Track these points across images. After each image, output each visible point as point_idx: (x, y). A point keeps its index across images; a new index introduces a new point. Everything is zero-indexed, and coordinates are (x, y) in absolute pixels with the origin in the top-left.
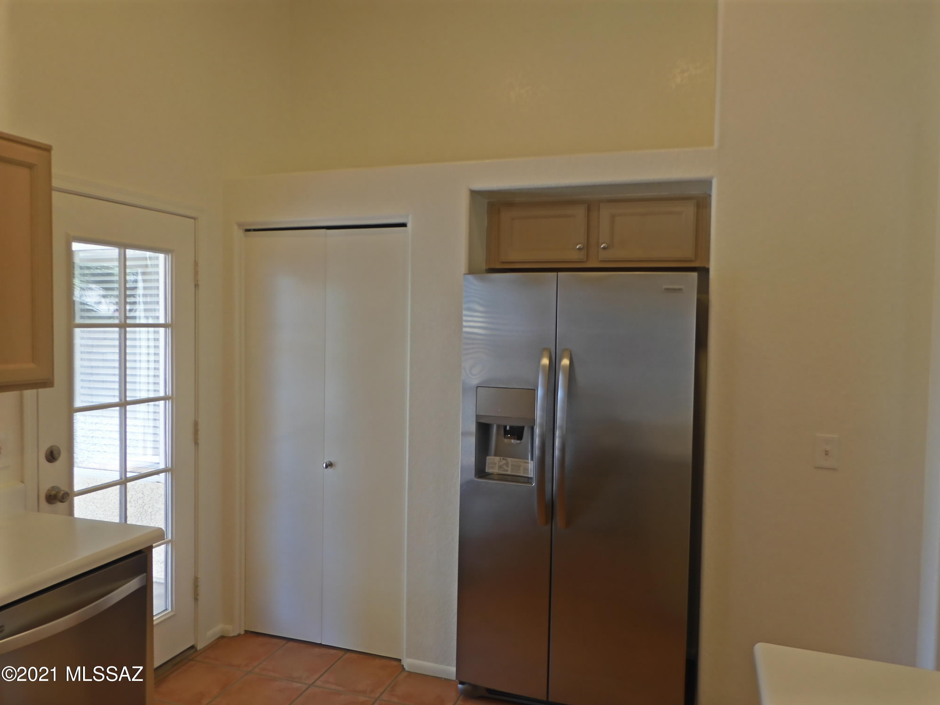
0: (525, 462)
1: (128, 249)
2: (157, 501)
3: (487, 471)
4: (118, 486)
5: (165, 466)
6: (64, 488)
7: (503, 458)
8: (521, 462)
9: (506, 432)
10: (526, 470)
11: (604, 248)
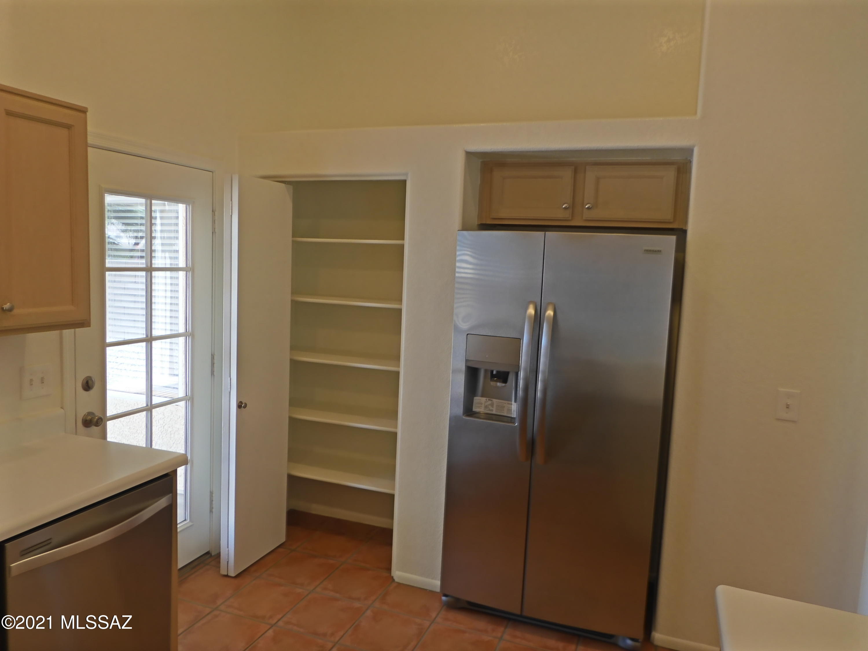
0: (509, 404)
1: (153, 200)
2: (176, 422)
3: (473, 410)
4: (145, 413)
5: (186, 395)
6: (98, 414)
7: (489, 399)
8: (505, 403)
9: (493, 376)
10: (510, 410)
11: (588, 208)
